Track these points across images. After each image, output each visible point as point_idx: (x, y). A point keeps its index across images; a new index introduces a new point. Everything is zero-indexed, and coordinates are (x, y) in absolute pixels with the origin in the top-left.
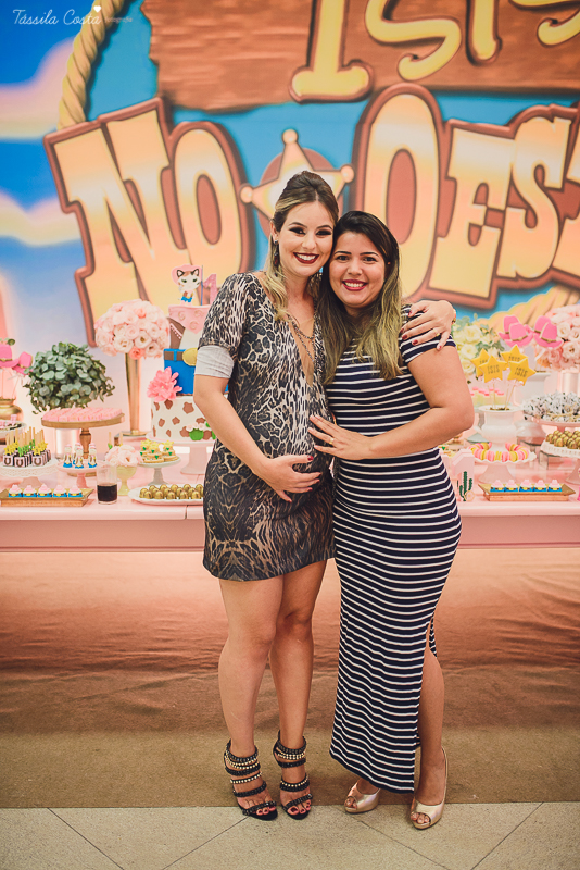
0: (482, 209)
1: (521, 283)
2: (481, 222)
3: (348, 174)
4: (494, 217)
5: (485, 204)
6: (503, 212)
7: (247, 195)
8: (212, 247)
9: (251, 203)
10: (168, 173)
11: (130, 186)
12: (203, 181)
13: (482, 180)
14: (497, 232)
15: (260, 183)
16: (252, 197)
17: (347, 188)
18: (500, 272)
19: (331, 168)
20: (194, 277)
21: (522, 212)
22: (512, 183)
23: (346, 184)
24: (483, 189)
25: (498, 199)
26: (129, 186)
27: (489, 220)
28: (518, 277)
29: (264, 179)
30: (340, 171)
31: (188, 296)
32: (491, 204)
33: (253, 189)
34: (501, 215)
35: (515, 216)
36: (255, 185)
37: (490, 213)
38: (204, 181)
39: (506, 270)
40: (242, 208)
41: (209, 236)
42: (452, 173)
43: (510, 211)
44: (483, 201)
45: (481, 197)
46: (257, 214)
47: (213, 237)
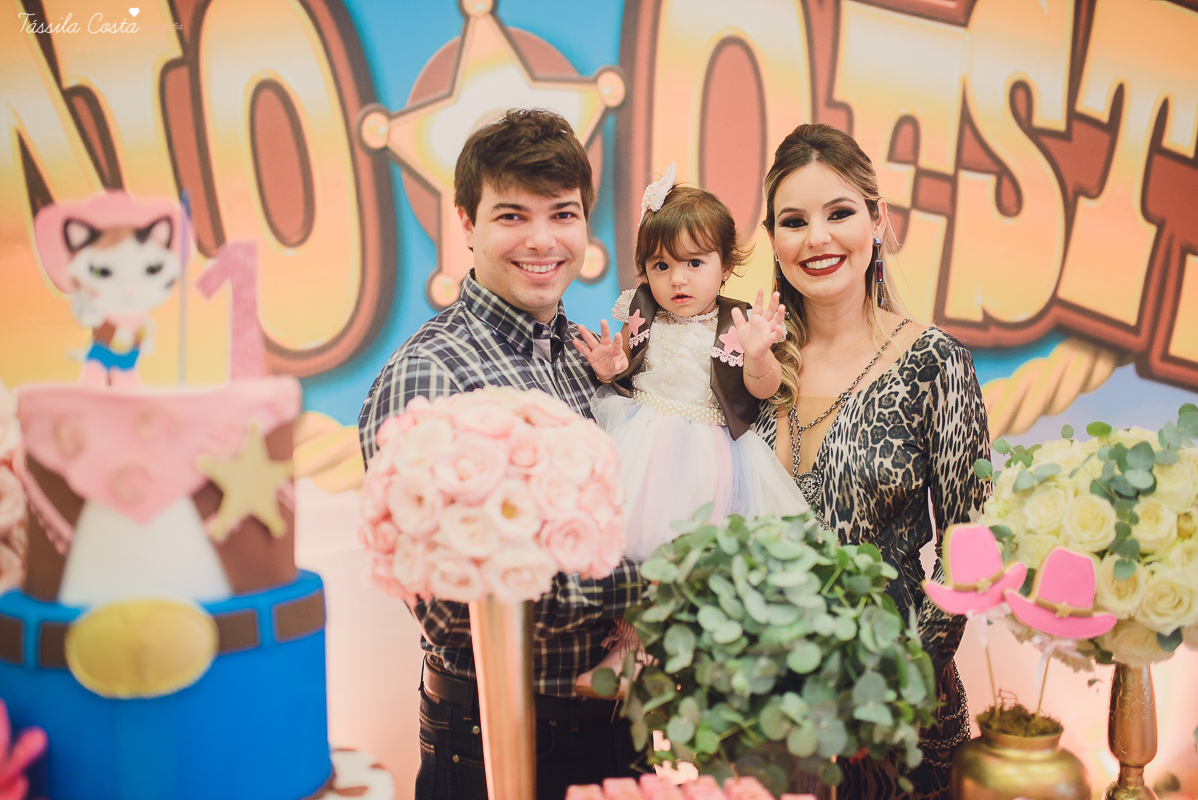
0: (908, 171)
1: (993, 335)
2: (906, 202)
3: (611, 89)
4: (933, 191)
5: (914, 162)
6: (952, 181)
7: (376, 130)
8: (290, 252)
9: (385, 149)
10: (183, 73)
11: (83, 104)
12: (267, 95)
13: (905, 111)
14: (940, 222)
15: (408, 104)
16: (388, 136)
17: (611, 120)
18: (952, 311)
19: (574, 75)
20: (152, 252)
21: (990, 181)
22: (966, 119)
23: (608, 111)
24: (907, 130)
25: (939, 153)
26: (79, 103)
27: (922, 197)
28: (989, 321)
29: (416, 97)
30: (595, 81)
31: (121, 343)
32: (925, 162)
33: (390, 117)
34: (947, 187)
35: (977, 188)
36: (395, 110)
37: (925, 182)
38: (270, 95)
39: (964, 305)
40: (365, 161)
41: (282, 228)
42: (839, 95)
43: (965, 177)
44: (910, 158)
45: (904, 145)
46: (402, 177)
47: (292, 225)
